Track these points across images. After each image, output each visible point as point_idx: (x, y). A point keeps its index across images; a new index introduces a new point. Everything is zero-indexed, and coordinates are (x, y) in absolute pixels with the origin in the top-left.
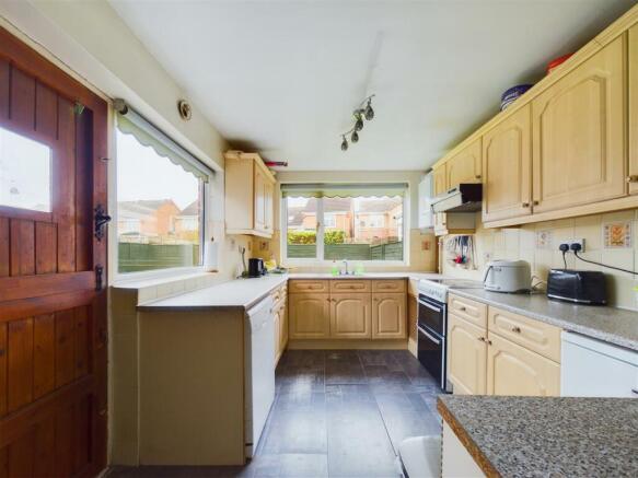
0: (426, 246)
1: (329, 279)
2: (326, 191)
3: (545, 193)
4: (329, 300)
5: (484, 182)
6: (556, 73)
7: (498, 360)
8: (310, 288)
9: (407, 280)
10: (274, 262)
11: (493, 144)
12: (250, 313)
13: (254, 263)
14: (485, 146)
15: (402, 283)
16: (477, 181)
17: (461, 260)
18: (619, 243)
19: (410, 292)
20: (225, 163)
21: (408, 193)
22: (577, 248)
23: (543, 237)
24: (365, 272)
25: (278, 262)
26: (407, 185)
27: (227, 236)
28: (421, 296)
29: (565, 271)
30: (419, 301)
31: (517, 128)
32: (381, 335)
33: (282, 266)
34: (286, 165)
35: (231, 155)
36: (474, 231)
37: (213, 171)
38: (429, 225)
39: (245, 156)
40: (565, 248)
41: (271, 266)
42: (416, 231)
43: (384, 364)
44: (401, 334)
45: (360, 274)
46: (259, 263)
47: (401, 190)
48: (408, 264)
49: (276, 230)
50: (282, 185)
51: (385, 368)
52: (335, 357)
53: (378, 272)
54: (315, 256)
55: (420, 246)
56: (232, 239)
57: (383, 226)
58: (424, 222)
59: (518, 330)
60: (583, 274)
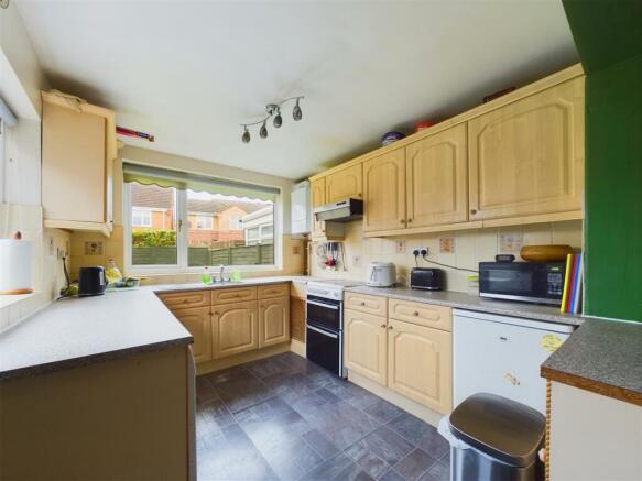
0: (296, 251)
2: (190, 182)
3: (416, 214)
4: (211, 314)
5: (365, 199)
6: (422, 132)
7: (399, 339)
8: (185, 302)
9: (290, 283)
10: (116, 270)
11: (373, 170)
14: (366, 170)
15: (286, 287)
16: (359, 198)
17: (333, 263)
18: (447, 250)
19: (293, 295)
20: (43, 107)
21: (280, 199)
22: (424, 253)
23: (401, 245)
24: (242, 278)
25: (122, 271)
26: (278, 191)
27: (46, 230)
28: (310, 297)
29: (417, 269)
30: (308, 301)
31: (394, 163)
32: (268, 342)
33: (129, 276)
34: (152, 139)
36: (343, 238)
37: (16, 116)
38: (304, 231)
39: (88, 108)
40: (416, 253)
41: (111, 277)
42: (287, 236)
43: (278, 370)
44: (285, 337)
45: (238, 280)
46: (101, 273)
47: (272, 195)
48: (281, 268)
50: (124, 164)
51: (281, 374)
52: (223, 379)
53: (252, 277)
54: (174, 261)
55: (291, 251)
57: (211, 228)
58: (298, 228)
59: (417, 314)
60: (433, 270)
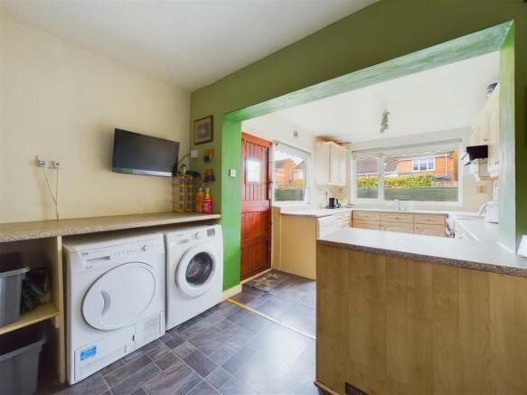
0: (481, 190)
1: (380, 212)
2: (385, 152)
4: (380, 225)
5: (489, 144)
8: (367, 217)
9: (446, 215)
10: (346, 200)
12: (320, 219)
13: (332, 200)
16: (484, 144)
20: (315, 148)
21: (461, 146)
25: (349, 200)
26: (461, 140)
27: (317, 186)
33: (352, 203)
34: (350, 143)
35: (319, 144)
37: (309, 154)
41: (344, 203)
42: (469, 177)
46: (336, 201)
48: (462, 204)
49: (348, 180)
50: (353, 151)
54: (376, 198)
56: (319, 188)
